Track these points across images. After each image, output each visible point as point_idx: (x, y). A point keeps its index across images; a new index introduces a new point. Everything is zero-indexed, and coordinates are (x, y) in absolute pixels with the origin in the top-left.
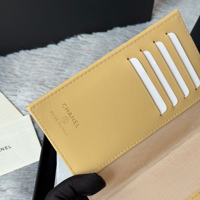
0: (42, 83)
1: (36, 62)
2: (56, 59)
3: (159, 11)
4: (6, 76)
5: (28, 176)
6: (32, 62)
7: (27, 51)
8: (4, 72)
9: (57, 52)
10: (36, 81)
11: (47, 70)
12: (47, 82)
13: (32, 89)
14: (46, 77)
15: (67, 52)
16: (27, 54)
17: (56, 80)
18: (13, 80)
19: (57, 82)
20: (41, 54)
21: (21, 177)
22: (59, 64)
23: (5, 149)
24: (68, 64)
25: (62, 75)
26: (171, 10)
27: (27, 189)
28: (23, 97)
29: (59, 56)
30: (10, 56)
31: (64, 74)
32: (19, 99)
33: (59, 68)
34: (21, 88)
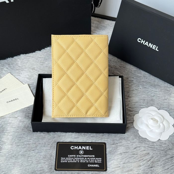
0: (33, 69)
1: (30, 60)
2: (40, 58)
3: (95, 33)
4: (14, 67)
5: (28, 111)
6: (27, 60)
7: (25, 54)
8: (12, 65)
9: (40, 54)
10: (30, 68)
11: (36, 63)
12: (36, 68)
13: (28, 72)
14: (35, 66)
15: (46, 54)
16: (24, 56)
17: (41, 67)
18: (18, 68)
19: (41, 68)
20: (32, 56)
21: (25, 111)
22: (42, 60)
23: (15, 100)
24: (47, 60)
25: (44, 65)
26: (101, 32)
27: (28, 116)
28: (24, 76)
29: (42, 56)
30: (15, 57)
31: (45, 64)
32: (22, 77)
33: (42, 61)
34: (22, 72)
